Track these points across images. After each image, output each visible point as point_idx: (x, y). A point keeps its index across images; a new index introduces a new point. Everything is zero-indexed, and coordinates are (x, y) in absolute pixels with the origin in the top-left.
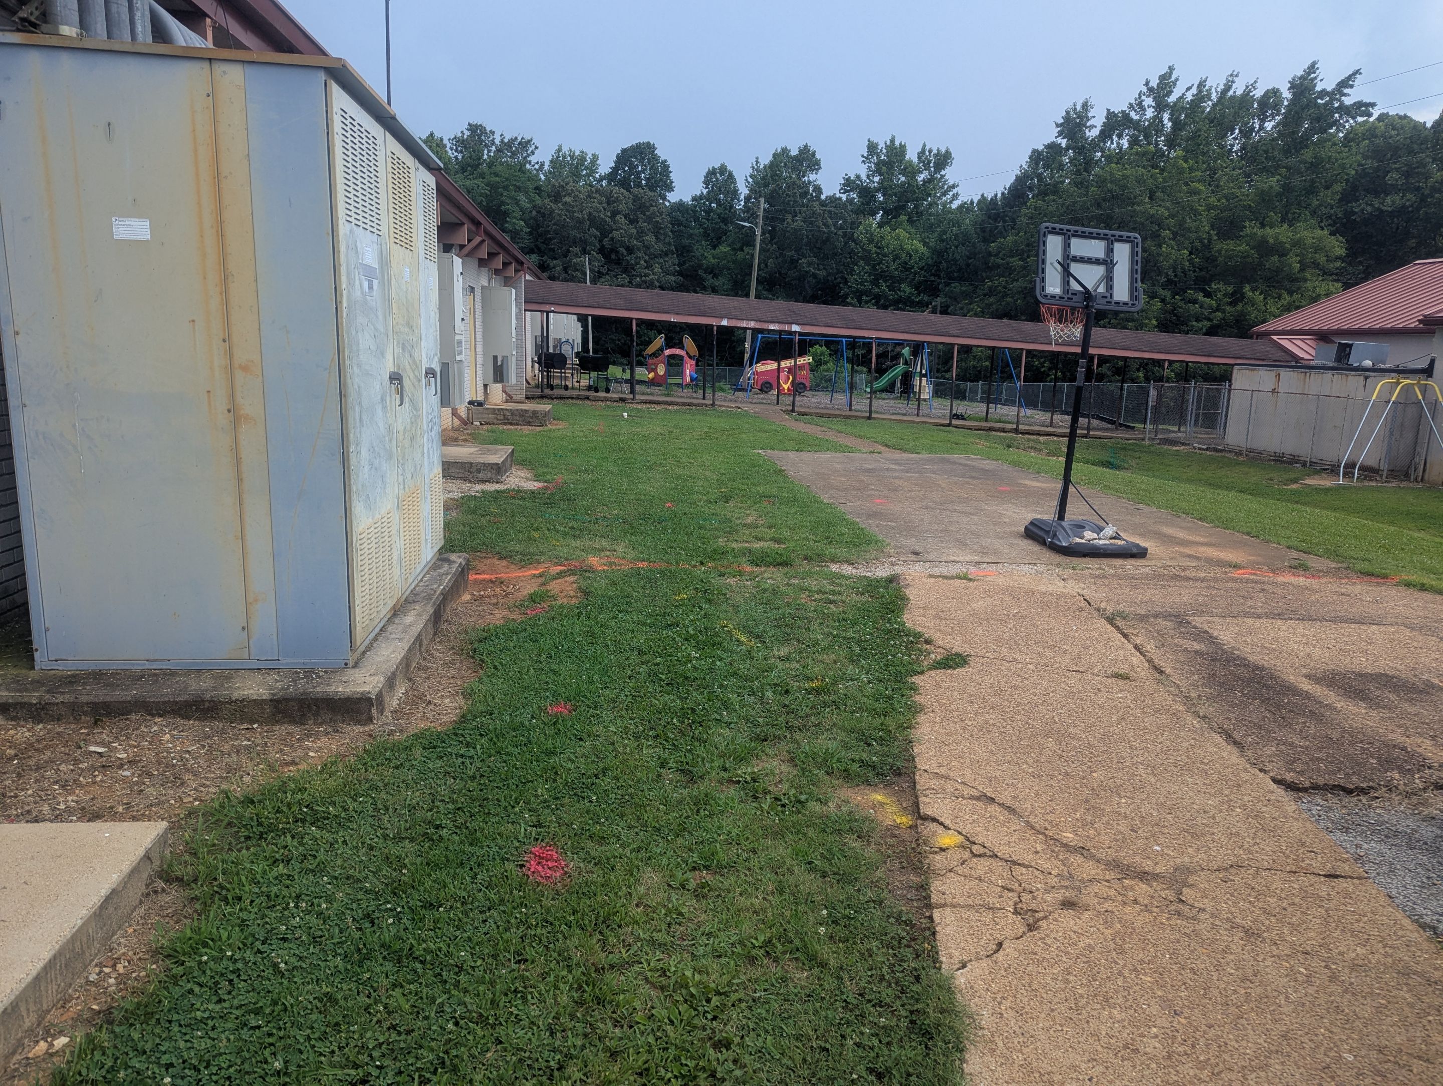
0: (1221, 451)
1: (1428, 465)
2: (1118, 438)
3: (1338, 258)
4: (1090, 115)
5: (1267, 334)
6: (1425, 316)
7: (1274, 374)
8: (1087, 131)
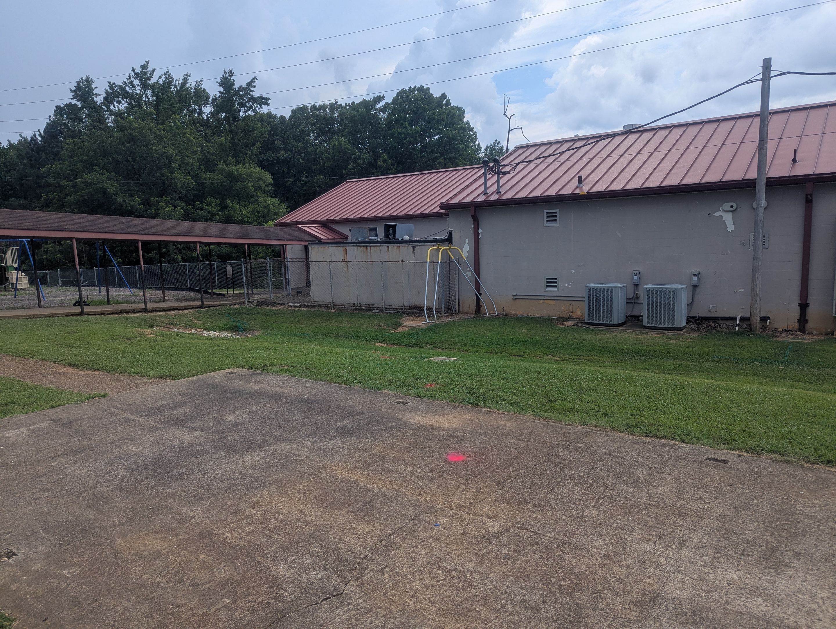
0: (311, 307)
1: (461, 302)
2: (224, 305)
3: (270, 184)
4: (93, 86)
5: (294, 224)
6: (441, 203)
7: (341, 249)
8: (94, 97)
